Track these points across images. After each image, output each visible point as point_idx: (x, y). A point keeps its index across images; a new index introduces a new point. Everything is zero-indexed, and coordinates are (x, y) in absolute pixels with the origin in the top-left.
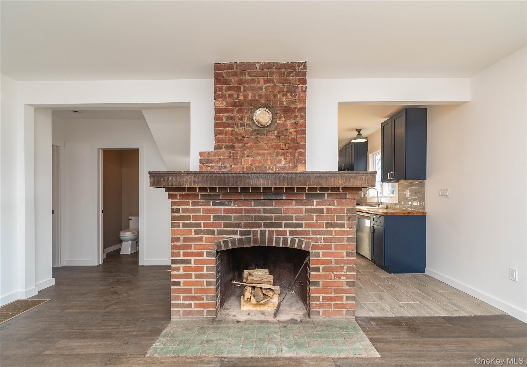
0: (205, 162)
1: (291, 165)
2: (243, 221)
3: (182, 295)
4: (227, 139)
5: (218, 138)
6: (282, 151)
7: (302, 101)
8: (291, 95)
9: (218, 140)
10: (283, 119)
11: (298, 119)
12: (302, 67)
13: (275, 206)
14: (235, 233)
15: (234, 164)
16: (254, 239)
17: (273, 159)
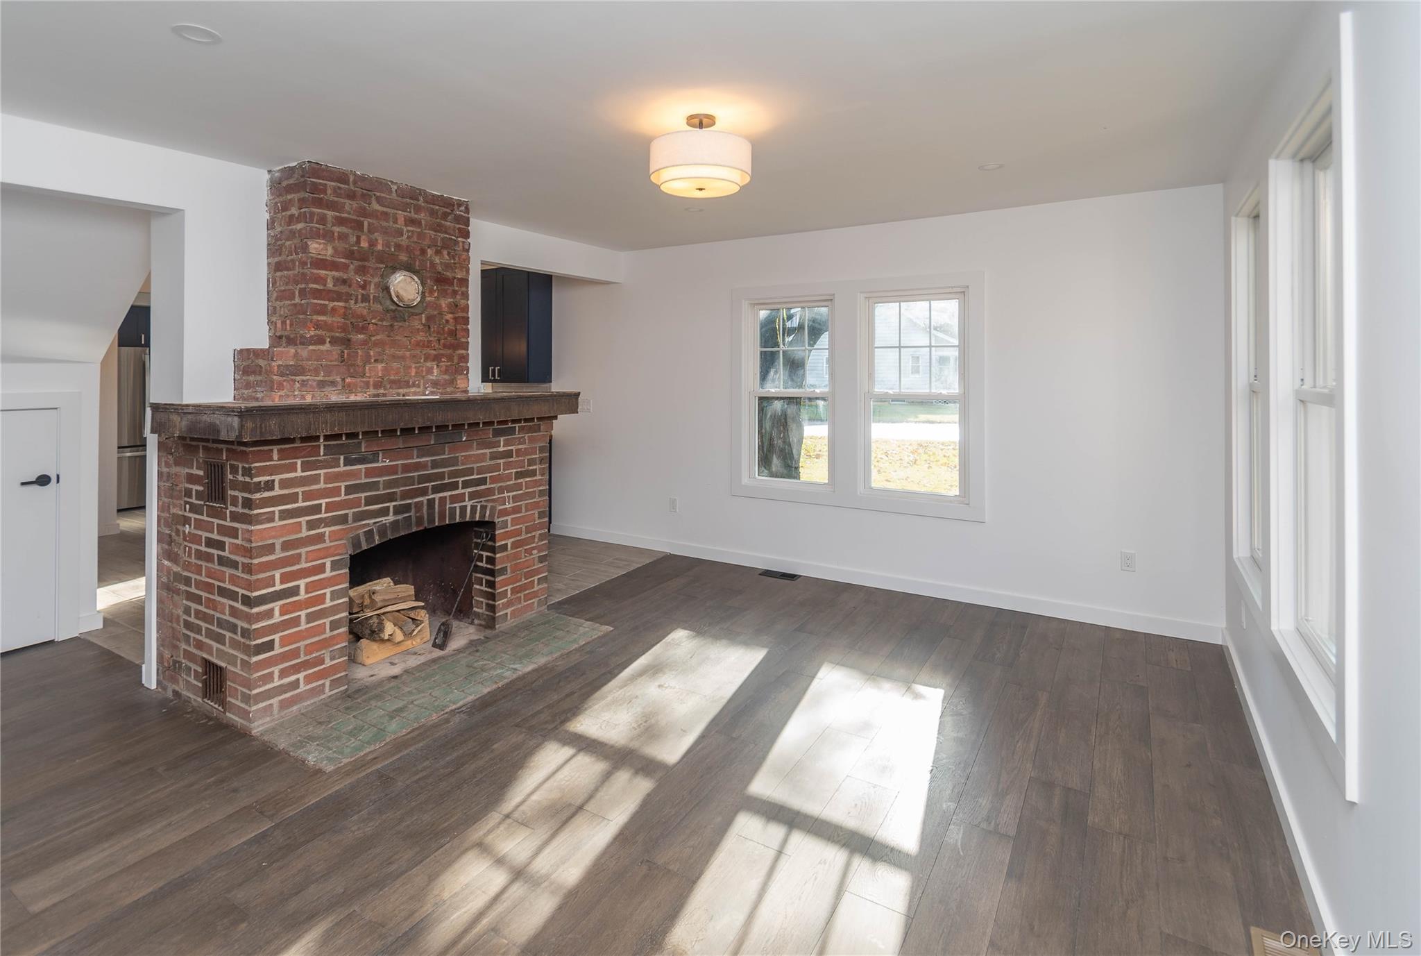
0: (288, 372)
1: (447, 377)
2: (398, 487)
3: (276, 670)
4: (335, 325)
5: (318, 320)
6: (434, 352)
7: (464, 267)
8: (449, 254)
9: (317, 325)
10: (436, 294)
11: (458, 297)
12: (463, 208)
13: (448, 454)
14: (384, 512)
15: (350, 377)
16: (417, 517)
17: (420, 366)
